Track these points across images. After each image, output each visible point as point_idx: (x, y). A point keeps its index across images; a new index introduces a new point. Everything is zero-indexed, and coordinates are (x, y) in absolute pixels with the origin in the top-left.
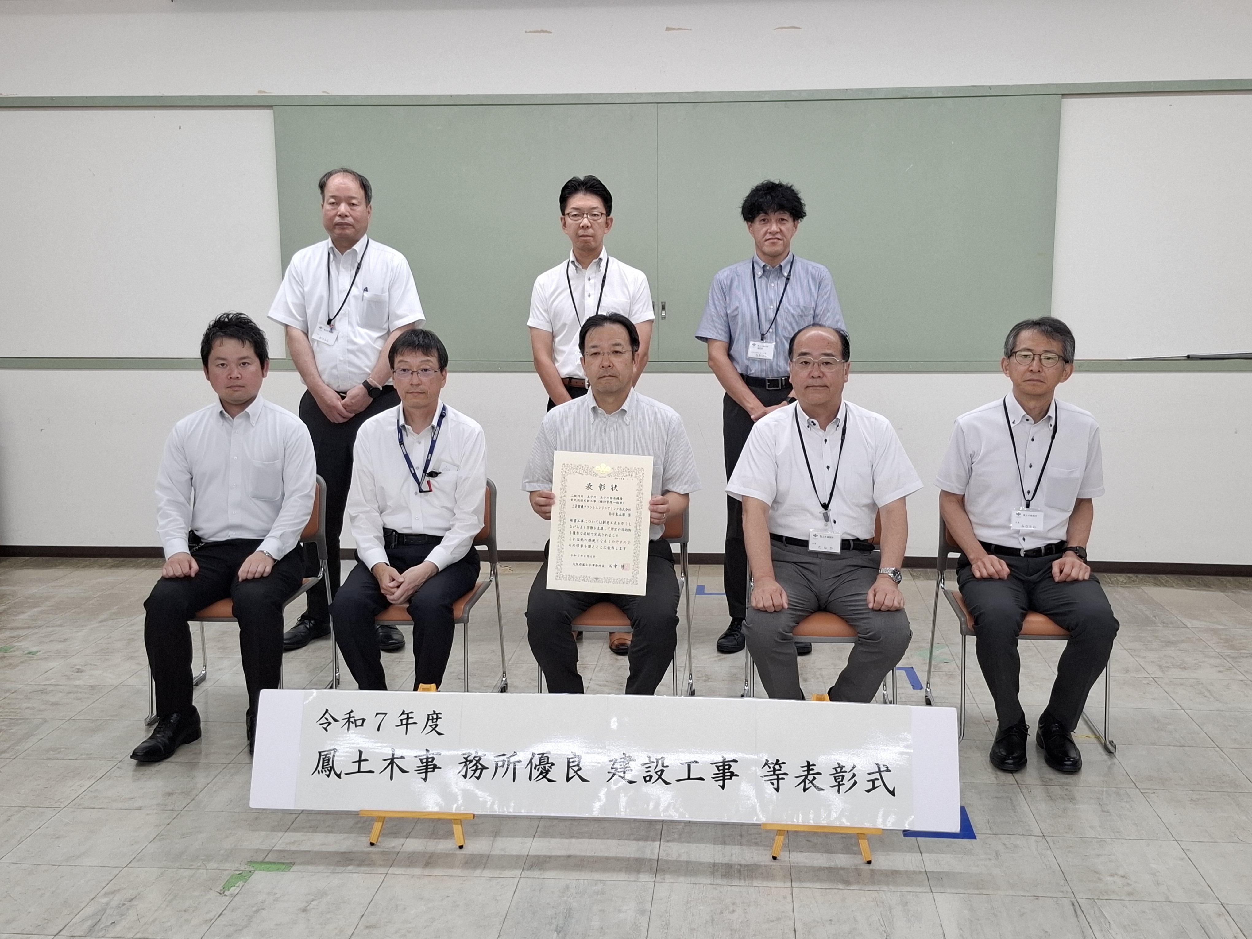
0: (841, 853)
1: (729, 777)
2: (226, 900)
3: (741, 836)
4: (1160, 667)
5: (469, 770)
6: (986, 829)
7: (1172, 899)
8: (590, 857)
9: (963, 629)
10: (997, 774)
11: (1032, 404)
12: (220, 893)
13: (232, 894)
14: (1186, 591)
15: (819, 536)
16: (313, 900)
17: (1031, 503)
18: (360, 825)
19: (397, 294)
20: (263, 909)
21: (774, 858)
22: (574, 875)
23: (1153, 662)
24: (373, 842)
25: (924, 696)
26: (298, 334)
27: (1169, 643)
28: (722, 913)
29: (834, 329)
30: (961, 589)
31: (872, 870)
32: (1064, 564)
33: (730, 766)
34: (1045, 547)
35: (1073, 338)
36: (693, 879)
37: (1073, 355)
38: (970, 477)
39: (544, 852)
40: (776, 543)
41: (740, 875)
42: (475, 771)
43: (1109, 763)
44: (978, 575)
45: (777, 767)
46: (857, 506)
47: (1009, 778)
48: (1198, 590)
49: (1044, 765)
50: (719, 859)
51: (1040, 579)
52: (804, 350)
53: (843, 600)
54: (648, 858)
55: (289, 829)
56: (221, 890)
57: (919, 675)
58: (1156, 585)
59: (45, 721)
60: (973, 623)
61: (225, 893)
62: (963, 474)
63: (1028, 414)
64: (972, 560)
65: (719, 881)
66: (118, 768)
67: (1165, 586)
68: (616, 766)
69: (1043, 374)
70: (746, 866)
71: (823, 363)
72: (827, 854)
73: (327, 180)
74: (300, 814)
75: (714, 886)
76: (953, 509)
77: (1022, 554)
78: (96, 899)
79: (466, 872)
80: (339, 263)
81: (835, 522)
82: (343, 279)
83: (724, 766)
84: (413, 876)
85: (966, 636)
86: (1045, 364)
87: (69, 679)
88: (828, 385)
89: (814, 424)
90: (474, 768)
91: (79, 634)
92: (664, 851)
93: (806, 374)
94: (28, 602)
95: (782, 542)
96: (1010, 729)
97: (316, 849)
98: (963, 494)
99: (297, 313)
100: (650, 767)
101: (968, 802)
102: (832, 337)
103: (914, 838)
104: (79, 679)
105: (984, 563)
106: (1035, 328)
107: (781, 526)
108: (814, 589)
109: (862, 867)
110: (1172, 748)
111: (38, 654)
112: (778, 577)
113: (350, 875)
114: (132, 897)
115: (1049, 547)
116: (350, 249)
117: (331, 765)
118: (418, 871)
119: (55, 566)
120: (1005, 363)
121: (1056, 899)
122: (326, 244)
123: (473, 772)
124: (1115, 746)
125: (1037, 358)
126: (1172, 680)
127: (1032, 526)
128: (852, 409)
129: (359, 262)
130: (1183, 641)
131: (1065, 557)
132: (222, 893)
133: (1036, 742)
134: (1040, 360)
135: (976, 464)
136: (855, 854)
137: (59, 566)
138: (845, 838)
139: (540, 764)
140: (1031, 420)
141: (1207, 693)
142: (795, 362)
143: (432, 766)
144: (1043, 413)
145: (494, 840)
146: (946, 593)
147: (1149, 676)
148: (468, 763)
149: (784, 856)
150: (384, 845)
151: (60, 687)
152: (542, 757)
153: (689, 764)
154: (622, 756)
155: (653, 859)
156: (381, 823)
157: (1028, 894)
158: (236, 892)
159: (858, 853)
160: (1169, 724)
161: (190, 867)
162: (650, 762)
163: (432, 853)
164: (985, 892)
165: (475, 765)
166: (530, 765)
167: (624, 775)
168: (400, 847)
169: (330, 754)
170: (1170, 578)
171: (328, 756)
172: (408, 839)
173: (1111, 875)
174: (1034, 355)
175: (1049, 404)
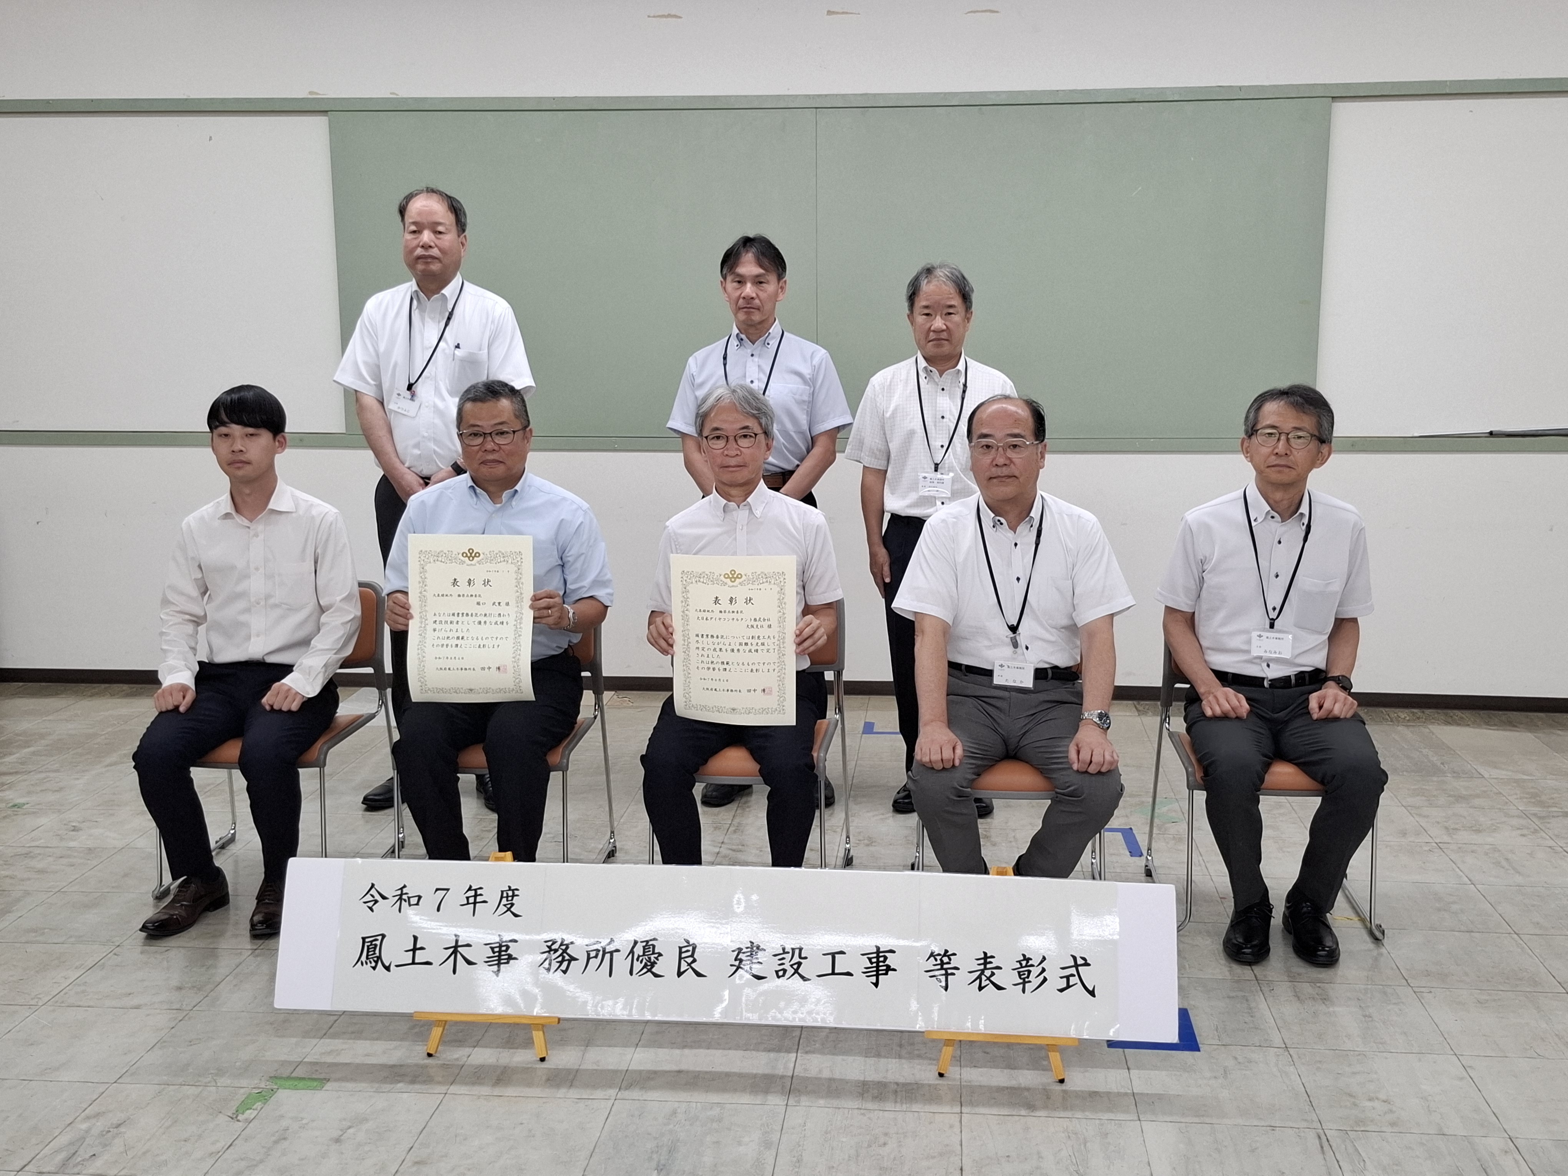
0: (1028, 1069)
1: (884, 972)
2: (238, 1126)
3: (901, 1046)
4: (1446, 828)
5: (554, 962)
7: (1446, 1131)
8: (706, 1072)
9: (1191, 782)
10: (1231, 967)
11: (1278, 496)
12: (232, 1118)
13: (246, 1120)
14: (1485, 731)
15: (1006, 666)
16: (350, 1127)
17: (1277, 623)
18: (416, 1030)
19: (499, 352)
20: (285, 1139)
21: (941, 1075)
22: (683, 1096)
23: (1438, 823)
24: (431, 1052)
25: (1144, 865)
26: (370, 401)
27: (1460, 798)
28: (869, 1146)
29: (1024, 400)
30: (1188, 730)
31: (1064, 1091)
32: (1324, 698)
33: (886, 958)
34: (1296, 676)
35: (1330, 411)
36: (835, 1102)
37: (1331, 432)
38: (1201, 588)
39: (649, 1067)
41: (896, 1096)
42: (561, 963)
43: (1375, 953)
44: (1209, 713)
45: (946, 959)
46: (1055, 628)
47: (1246, 972)
48: (1498, 730)
49: (1292, 955)
50: (872, 1076)
51: (1292, 716)
52: (985, 431)
53: (1038, 745)
54: (780, 1074)
55: (325, 1034)
56: (233, 1114)
57: (1139, 838)
58: (1448, 723)
59: (27, 893)
60: (1202, 775)
61: (238, 1118)
62: (1193, 585)
63: (1272, 510)
64: (1203, 694)
65: (870, 1105)
66: (115, 954)
67: (1459, 725)
68: (741, 956)
69: (1291, 457)
70: (904, 1085)
71: (1009, 447)
72: (1009, 1070)
73: (407, 203)
74: (340, 1015)
75: (862, 1111)
76: (1180, 630)
77: (1266, 684)
78: (73, 1125)
79: (547, 1092)
80: (425, 312)
81: (1027, 648)
82: (428, 332)
83: (878, 957)
84: (479, 1097)
85: (1194, 791)
86: (1294, 445)
87: (62, 839)
88: (1017, 474)
89: (1002, 524)
90: (560, 959)
91: (79, 781)
92: (802, 1065)
93: (990, 461)
94: (18, 741)
95: (961, 671)
96: (1251, 910)
97: (358, 1061)
98: (1193, 611)
99: (370, 376)
100: (783, 959)
101: (1192, 1003)
102: (1020, 411)
103: (1121, 1050)
104: (74, 840)
105: (1216, 697)
106: (1282, 400)
107: (960, 652)
108: (1001, 731)
109: (1050, 1087)
110: (1456, 933)
111: (26, 806)
113: (400, 1095)
114: (120, 1122)
115: (1302, 676)
116: (438, 293)
117: (378, 954)
118: (485, 1090)
119: (56, 694)
120: (1246, 444)
121: (1297, 1131)
122: (410, 286)
123: (558, 964)
124: (1384, 931)
125: (1283, 437)
126: (1461, 846)
127: (1279, 651)
128: (1049, 503)
129: (450, 310)
130: (1478, 796)
131: (1325, 688)
132: (234, 1118)
133: (1283, 926)
134: (1288, 440)
135: (1209, 572)
136: (1044, 1070)
137: (60, 694)
138: (1032, 1049)
139: (644, 955)
140: (1278, 518)
141: (1504, 863)
142: (977, 446)
143: (506, 957)
144: (1293, 508)
145: (585, 1049)
146: (1171, 735)
147: (1432, 841)
148: (552, 952)
149: (953, 1072)
150: (444, 1056)
151: (50, 850)
152: (646, 945)
153: (833, 955)
154: (749, 945)
155: (785, 1076)
156: (441, 1029)
157: (1263, 1123)
158: (252, 1117)
159: (1048, 1069)
160: (1454, 903)
161: (197, 1084)
162: (784, 952)
163: (505, 1067)
164: (1207, 1120)
165: (561, 955)
166: (631, 956)
167: (751, 968)
168: (466, 1059)
169: (376, 940)
170: (1466, 714)
171: (374, 943)
172: (476, 1049)
173: (1370, 1100)
174: (1280, 434)
175: (1301, 494)
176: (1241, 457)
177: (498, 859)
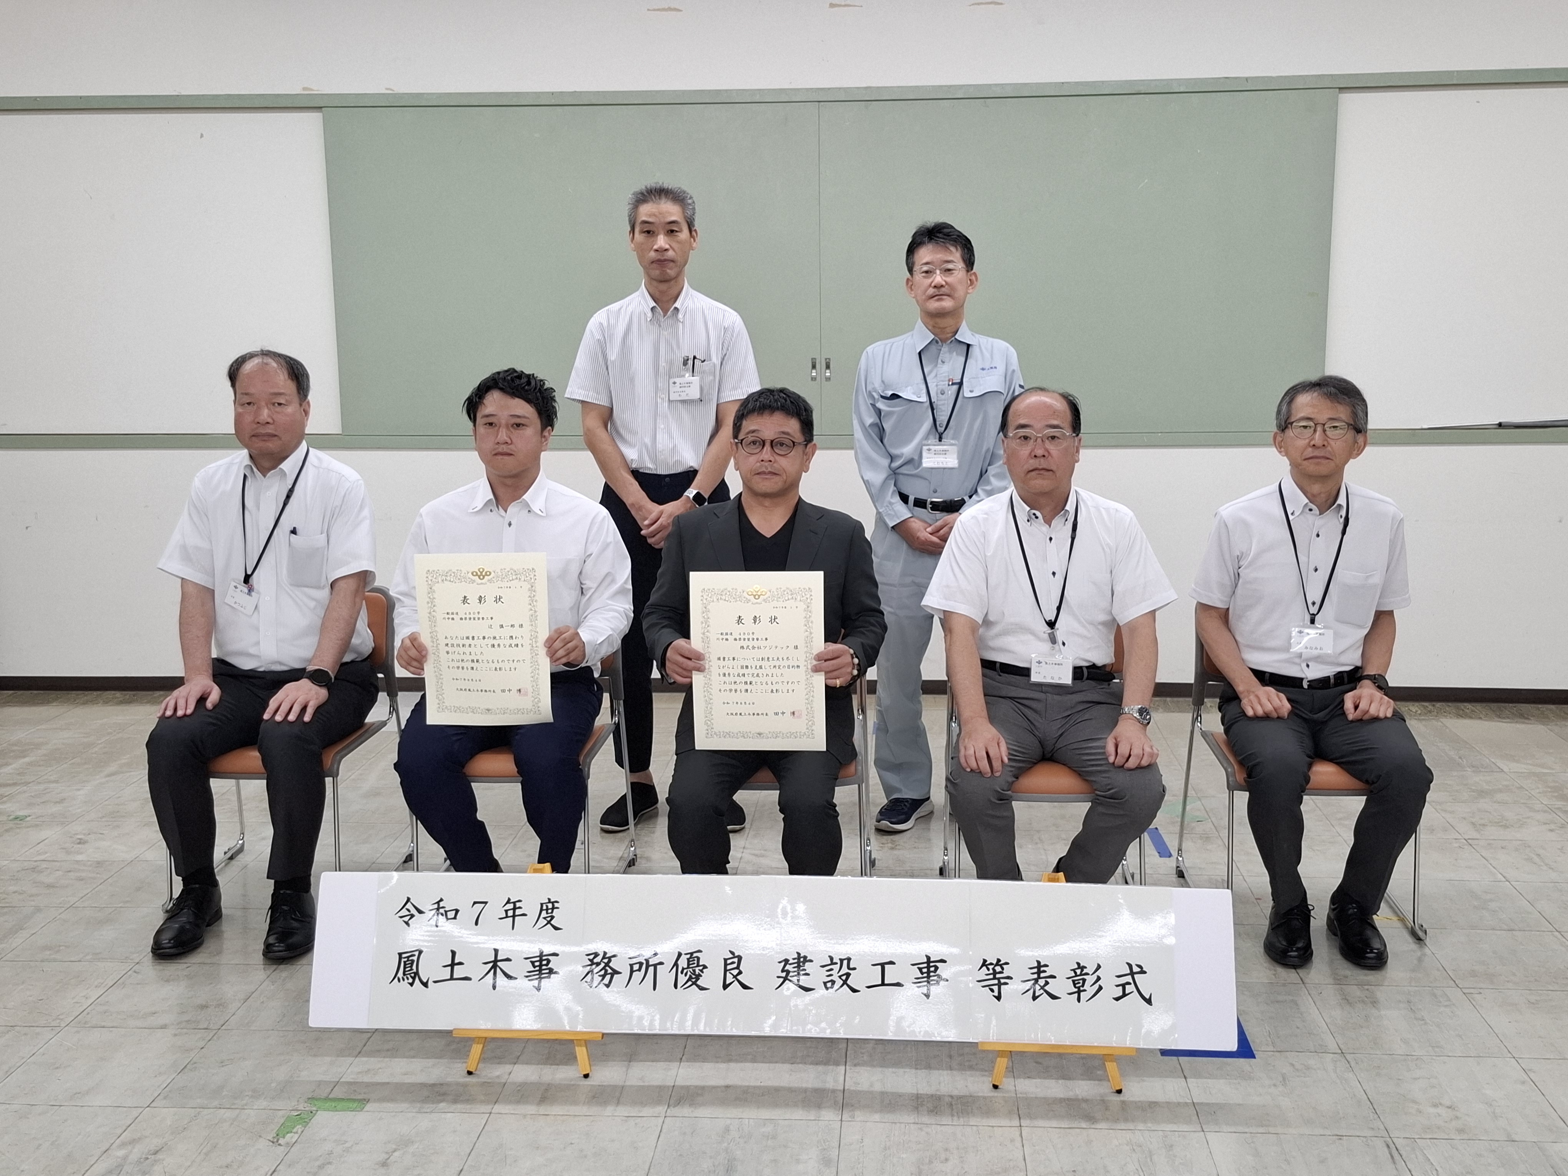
0: (1082, 1080)
1: (935, 982)
2: (280, 1150)
3: (950, 1057)
4: (1473, 824)
5: (596, 976)
6: (1267, 1045)
7: (1515, 1137)
8: (755, 1087)
9: (1231, 783)
10: (1275, 971)
11: (1316, 488)
12: (273, 1142)
13: (288, 1143)
14: (1498, 723)
15: (1044, 663)
16: (395, 1151)
17: (1317, 618)
18: (453, 1047)
20: (330, 1163)
21: (995, 1087)
22: (736, 1112)
23: (1465, 819)
24: (471, 1070)
25: (1175, 866)
27: (1482, 793)
28: (931, 1162)
29: (1060, 394)
30: (1227, 731)
31: (1123, 1102)
32: (1360, 698)
33: (936, 968)
34: (1334, 675)
35: (1364, 401)
36: (890, 1117)
37: (1366, 423)
38: (1236, 585)
39: (695, 1082)
40: (989, 672)
41: (952, 1110)
42: (604, 976)
43: (1419, 954)
44: (1250, 712)
45: (998, 969)
46: (1091, 623)
50: (924, 1089)
51: (1327, 718)
52: (1023, 421)
53: (1075, 747)
54: (831, 1087)
55: (360, 1053)
56: (274, 1138)
57: (1168, 841)
59: (38, 909)
60: (1246, 776)
61: (280, 1142)
62: (1228, 581)
63: (1311, 502)
64: (1241, 693)
65: (926, 1119)
66: (135, 972)
67: (1471, 718)
68: (788, 967)
69: (1329, 448)
70: (959, 1097)
71: (1048, 438)
72: (1062, 1081)
74: (374, 1032)
75: (919, 1126)
76: (1214, 626)
77: (1305, 685)
78: (110, 1151)
79: (595, 1110)
81: (1064, 644)
83: (928, 967)
84: (525, 1116)
85: (1235, 792)
86: (1330, 436)
87: (68, 853)
88: (1054, 468)
89: (1037, 517)
90: (602, 972)
91: (81, 792)
92: (852, 1079)
93: (1027, 452)
94: (13, 751)
95: (995, 670)
96: (1290, 912)
97: (397, 1079)
98: (1227, 607)
100: (831, 970)
102: (1058, 404)
103: (1175, 1058)
104: (81, 853)
105: (1257, 697)
106: (1315, 391)
107: (993, 649)
108: (1037, 733)
109: (1109, 1098)
110: (1499, 932)
111: (28, 819)
112: (992, 719)
113: (443, 1115)
114: (158, 1149)
115: (1339, 676)
117: (415, 970)
118: (531, 1109)
119: (43, 703)
120: (1279, 439)
121: (1364, 1139)
123: (601, 978)
124: (1426, 931)
125: (1319, 429)
126: (1492, 842)
127: (1319, 648)
128: (1085, 498)
130: (1500, 791)
131: (1360, 688)
132: (275, 1142)
133: (1326, 927)
134: (1324, 431)
135: (1246, 568)
136: (1100, 1080)
137: (52, 702)
138: (1087, 1060)
139: (688, 967)
140: (1316, 511)
141: (1536, 859)
142: (1012, 438)
143: (547, 971)
144: (1332, 500)
145: (629, 1065)
146: (1204, 735)
147: (1460, 837)
148: (594, 966)
149: (1007, 1084)
150: (485, 1074)
151: (58, 864)
152: (690, 958)
153: (883, 965)
154: (796, 956)
155: (837, 1090)
156: (482, 1046)
157: (1328, 1132)
158: (294, 1140)
159: (1105, 1078)
160: (1491, 900)
161: (233, 1107)
162: (832, 963)
163: (549, 1085)
164: (1272, 1130)
165: (604, 968)
166: (675, 968)
167: (798, 980)
168: (507, 1077)
169: (414, 955)
170: (1478, 707)
171: (411, 958)
172: (516, 1066)
173: (1435, 1106)
174: (1316, 425)
175: (1338, 488)
176: (1274, 450)
177: (536, 871)
